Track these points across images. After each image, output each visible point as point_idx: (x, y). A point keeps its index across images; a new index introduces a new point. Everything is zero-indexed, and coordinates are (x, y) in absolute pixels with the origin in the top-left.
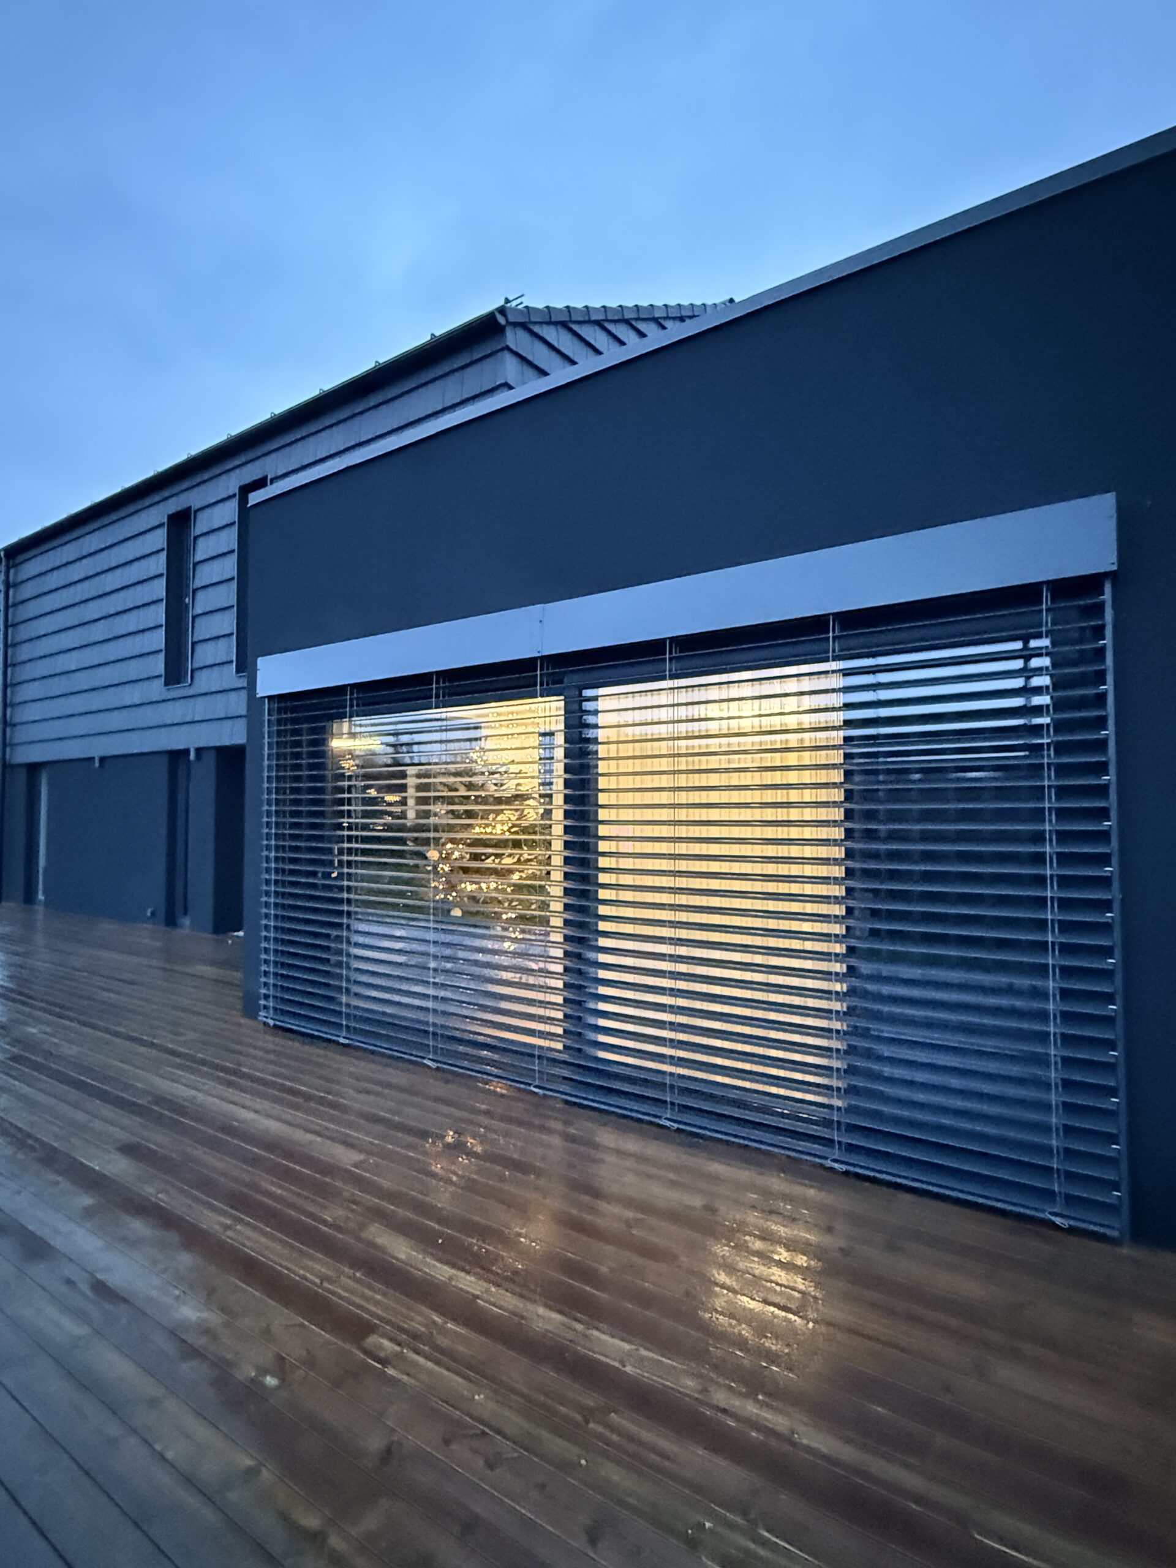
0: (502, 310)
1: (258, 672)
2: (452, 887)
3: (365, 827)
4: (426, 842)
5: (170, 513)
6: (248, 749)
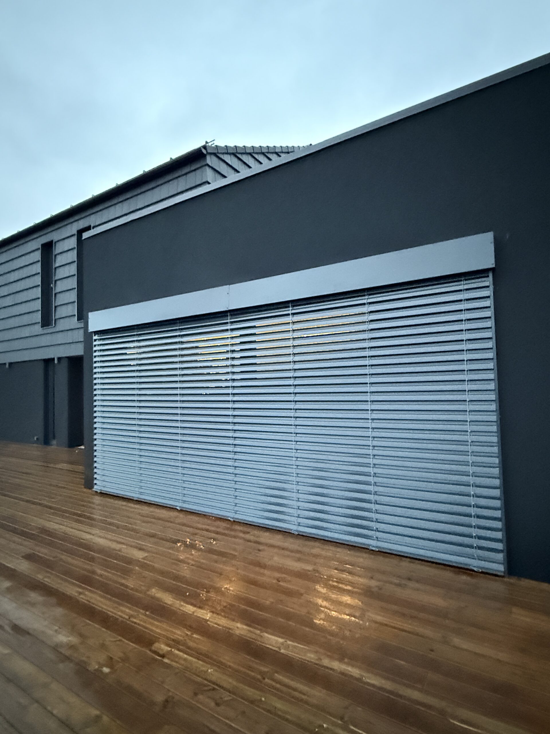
0: (205, 147)
1: (89, 320)
5: (43, 243)
6: (84, 357)
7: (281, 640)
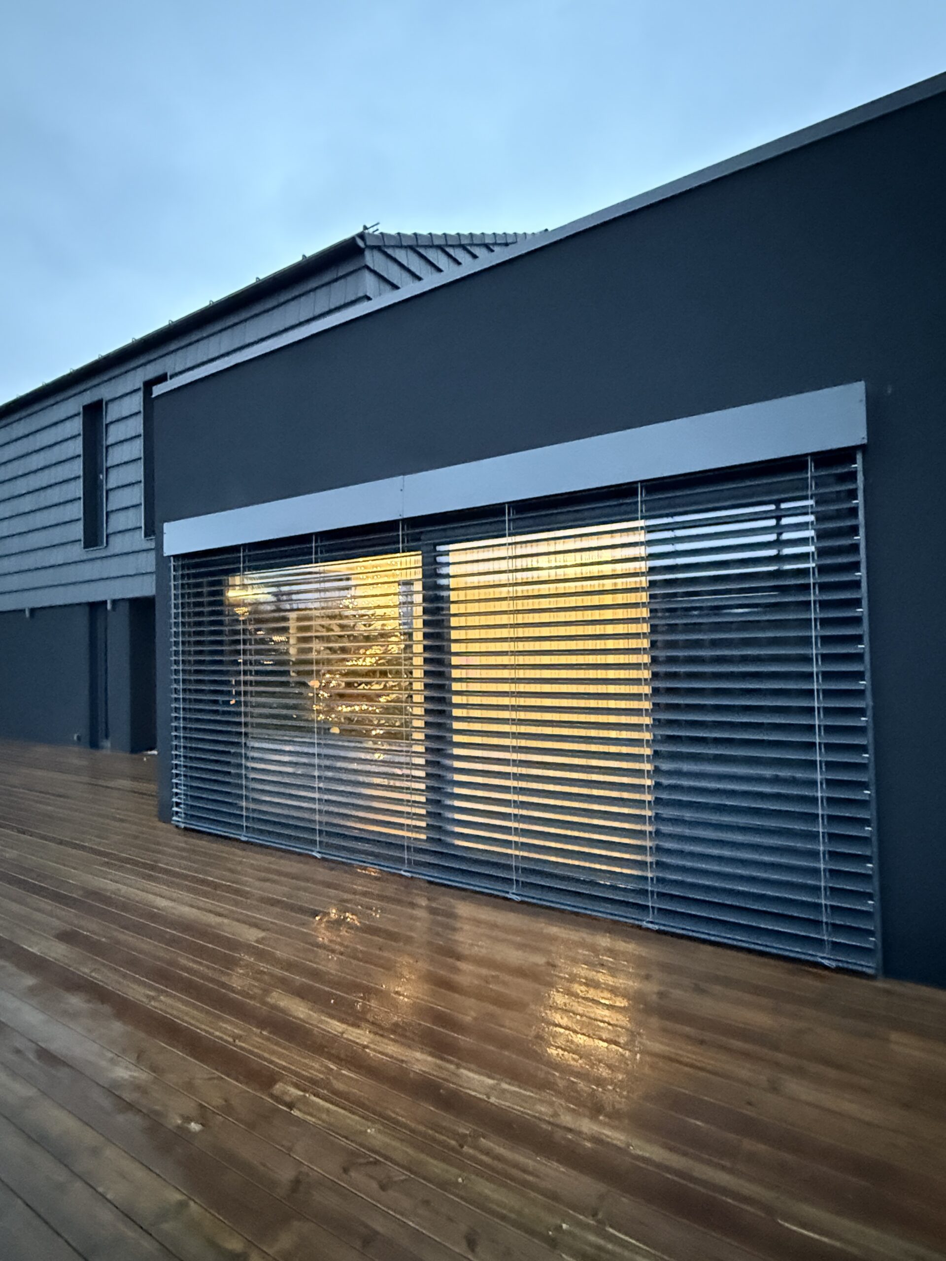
0: (361, 236)
1: (165, 536)
2: (331, 710)
3: (258, 663)
4: (310, 673)
5: (85, 403)
6: (157, 599)
7: (491, 1082)
